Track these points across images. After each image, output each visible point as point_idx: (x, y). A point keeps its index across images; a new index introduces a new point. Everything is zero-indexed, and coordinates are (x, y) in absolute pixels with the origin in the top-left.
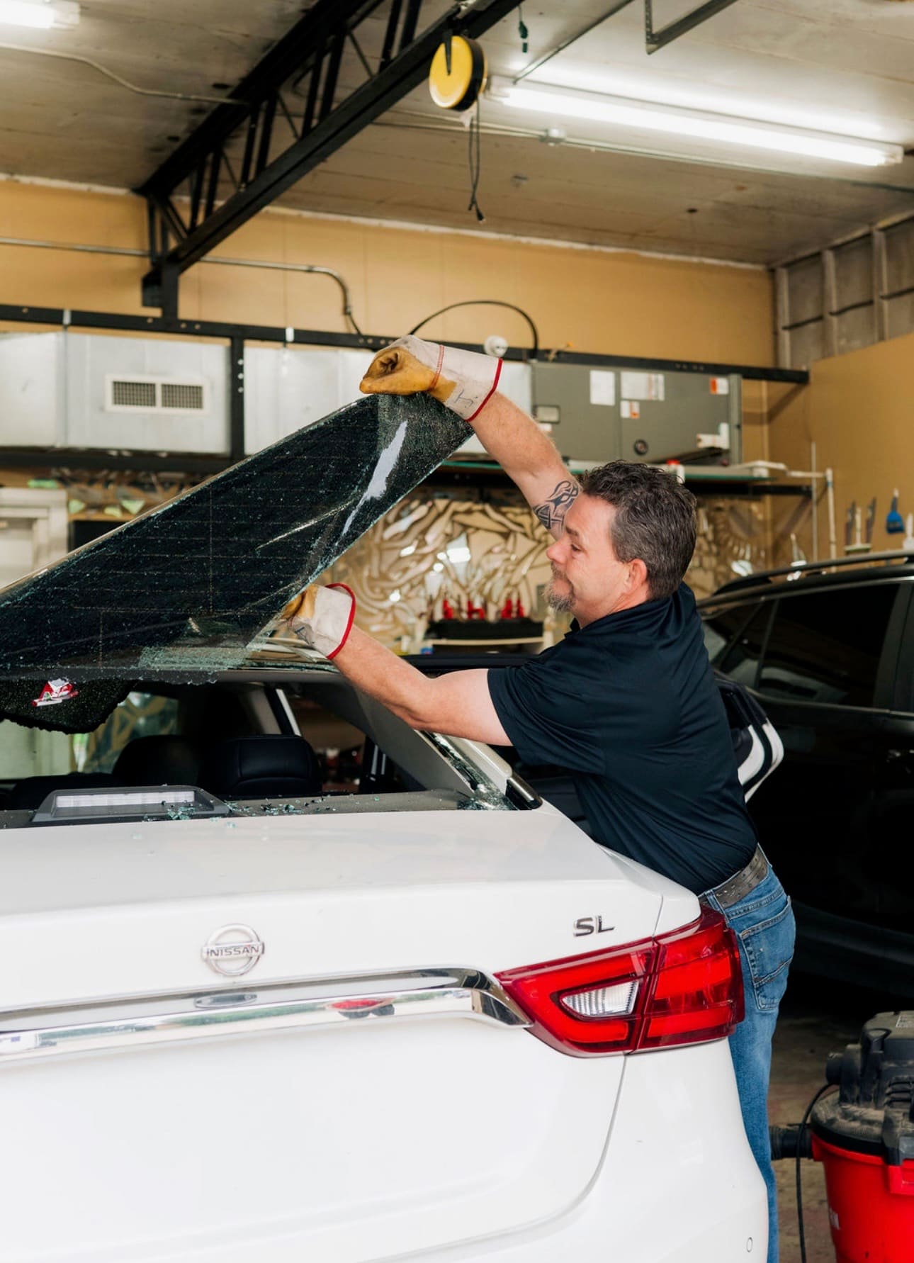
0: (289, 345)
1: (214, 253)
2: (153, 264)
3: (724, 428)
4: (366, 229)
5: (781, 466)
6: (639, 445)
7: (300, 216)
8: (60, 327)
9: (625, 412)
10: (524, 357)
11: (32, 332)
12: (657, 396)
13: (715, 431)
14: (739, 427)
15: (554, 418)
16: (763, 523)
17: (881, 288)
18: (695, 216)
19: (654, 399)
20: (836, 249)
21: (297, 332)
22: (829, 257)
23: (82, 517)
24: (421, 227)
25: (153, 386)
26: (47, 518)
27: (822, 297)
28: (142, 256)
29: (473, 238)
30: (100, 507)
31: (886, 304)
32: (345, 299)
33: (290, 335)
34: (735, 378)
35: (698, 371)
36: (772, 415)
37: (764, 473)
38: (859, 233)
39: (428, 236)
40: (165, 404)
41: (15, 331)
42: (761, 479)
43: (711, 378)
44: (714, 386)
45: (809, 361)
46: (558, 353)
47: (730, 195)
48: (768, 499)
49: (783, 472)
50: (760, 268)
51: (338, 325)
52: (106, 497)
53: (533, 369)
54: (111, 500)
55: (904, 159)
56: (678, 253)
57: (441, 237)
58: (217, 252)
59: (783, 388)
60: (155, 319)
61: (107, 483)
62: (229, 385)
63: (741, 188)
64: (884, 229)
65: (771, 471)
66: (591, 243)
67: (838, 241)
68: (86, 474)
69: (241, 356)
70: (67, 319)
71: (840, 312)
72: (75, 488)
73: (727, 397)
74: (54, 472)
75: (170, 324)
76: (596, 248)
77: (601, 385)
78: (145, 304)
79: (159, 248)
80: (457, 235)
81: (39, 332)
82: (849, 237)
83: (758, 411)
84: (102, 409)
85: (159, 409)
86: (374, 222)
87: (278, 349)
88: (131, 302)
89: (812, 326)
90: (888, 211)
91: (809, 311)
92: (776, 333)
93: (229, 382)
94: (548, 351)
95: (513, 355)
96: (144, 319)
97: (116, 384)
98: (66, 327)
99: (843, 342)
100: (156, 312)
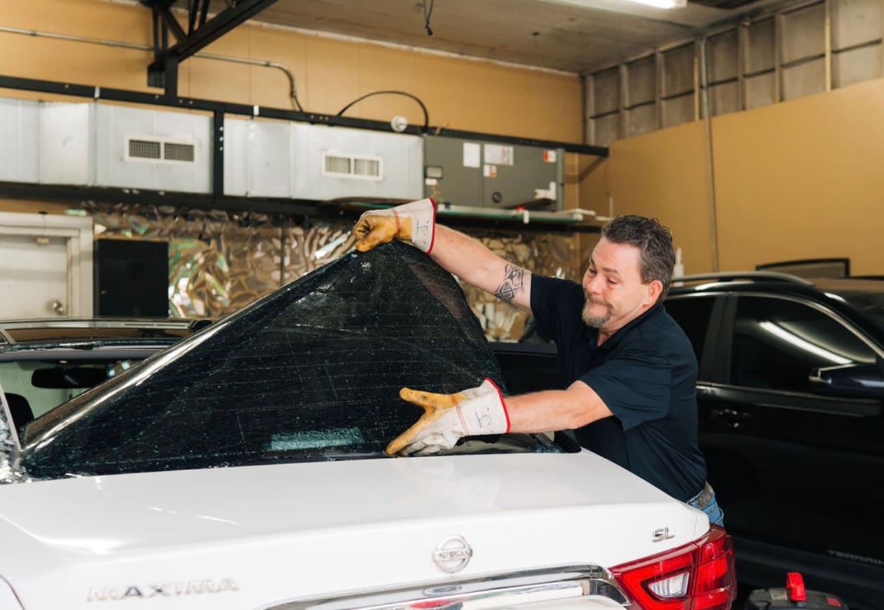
0: (255, 118)
1: (205, 51)
2: (157, 56)
3: (553, 185)
4: (306, 37)
5: (592, 213)
6: (496, 196)
7: (260, 26)
8: (92, 99)
9: (487, 172)
10: (419, 132)
11: (71, 102)
12: (508, 161)
13: (547, 188)
14: (562, 185)
15: (439, 175)
16: (574, 252)
17: (660, 92)
18: (538, 37)
19: (506, 163)
20: (630, 65)
21: (261, 109)
22: (624, 70)
23: (104, 237)
24: (345, 38)
25: (158, 144)
26: (78, 237)
27: (619, 97)
28: (149, 50)
29: (380, 46)
30: (116, 230)
31: (664, 103)
32: (292, 86)
33: (256, 111)
34: (560, 151)
35: (535, 145)
36: (581, 178)
37: (580, 217)
38: (646, 54)
39: (350, 44)
40: (166, 157)
41: (58, 101)
42: (577, 221)
43: (544, 151)
44: (546, 156)
45: (608, 140)
46: (442, 130)
47: (562, 24)
48: (578, 235)
49: (592, 217)
50: (575, 75)
51: (286, 104)
52: (121, 223)
53: (425, 142)
54: (124, 225)
55: (688, 5)
56: (520, 63)
57: (359, 44)
58: (207, 50)
59: (591, 158)
60: (161, 96)
61: (121, 212)
62: (213, 145)
63: (572, 19)
64: (664, 52)
65: (585, 216)
66: (462, 53)
67: (631, 59)
68: (107, 206)
69: (222, 124)
70: (97, 94)
71: (631, 108)
72: (98, 216)
73: (555, 164)
74: (83, 203)
75: (171, 100)
76: (465, 57)
77: (471, 154)
78: (150, 85)
79: (160, 45)
80: (370, 44)
81: (76, 102)
82: (638, 57)
83: (571, 173)
84: (122, 159)
85: (162, 161)
86: (312, 33)
87: (247, 120)
88: (140, 83)
89: (611, 117)
90: (667, 39)
91: (609, 107)
92: (585, 121)
93: (213, 143)
94: (435, 128)
95: (411, 130)
96: (153, 96)
97: (132, 142)
98: (96, 100)
99: (633, 129)
100: (161, 91)
